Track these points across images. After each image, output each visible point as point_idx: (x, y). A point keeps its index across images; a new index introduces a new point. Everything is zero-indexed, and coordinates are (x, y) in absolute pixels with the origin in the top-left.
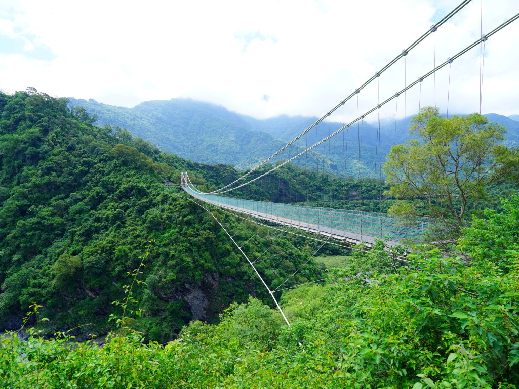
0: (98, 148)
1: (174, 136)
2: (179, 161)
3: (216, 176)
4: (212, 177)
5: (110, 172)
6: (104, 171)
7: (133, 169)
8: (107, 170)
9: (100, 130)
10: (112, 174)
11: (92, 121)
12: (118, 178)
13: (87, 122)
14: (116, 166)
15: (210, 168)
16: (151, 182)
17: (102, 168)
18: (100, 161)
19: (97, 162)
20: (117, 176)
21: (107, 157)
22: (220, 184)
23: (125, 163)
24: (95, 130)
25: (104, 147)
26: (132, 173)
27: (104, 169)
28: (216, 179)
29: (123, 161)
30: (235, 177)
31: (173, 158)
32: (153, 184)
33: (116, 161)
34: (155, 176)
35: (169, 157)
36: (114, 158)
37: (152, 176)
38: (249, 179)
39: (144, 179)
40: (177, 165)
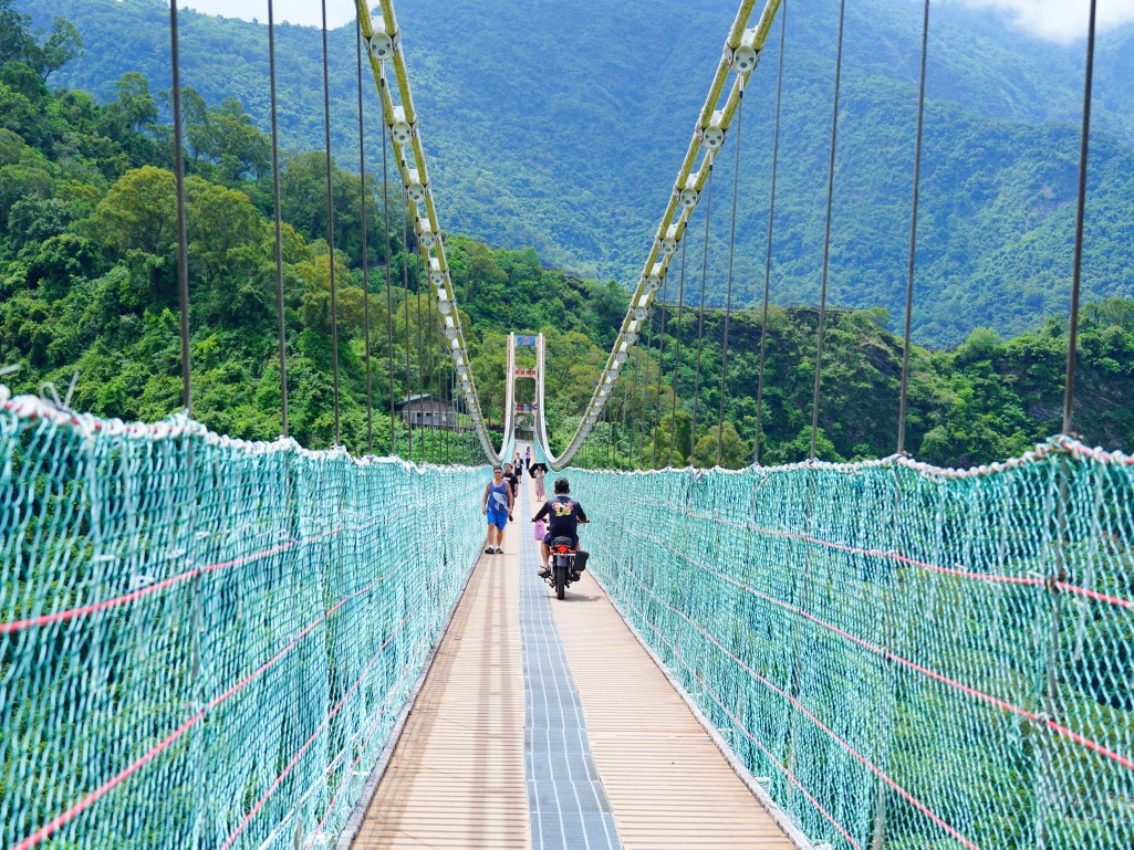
0: (32, 197)
1: (558, 172)
2: (552, 292)
3: (774, 381)
4: (747, 386)
5: (86, 340)
6: (47, 338)
7: (212, 320)
8: (61, 332)
9: (86, 112)
10: (90, 353)
11: (43, 61)
12: (117, 383)
13: (21, 66)
14: (114, 305)
15: (742, 335)
16: (315, 407)
17: (39, 317)
18: (31, 282)
19: (17, 285)
20: (116, 368)
21: (71, 249)
22: (796, 430)
23: (164, 288)
24: (55, 107)
25: (66, 196)
26: (206, 344)
27: (45, 328)
28: (775, 402)
29: (157, 272)
30: (894, 383)
31: (510, 271)
32: (326, 419)
33: (119, 272)
34: (346, 364)
35: (484, 264)
36: (113, 254)
37: (321, 364)
38: (987, 399)
39: (275, 387)
40: (536, 311)
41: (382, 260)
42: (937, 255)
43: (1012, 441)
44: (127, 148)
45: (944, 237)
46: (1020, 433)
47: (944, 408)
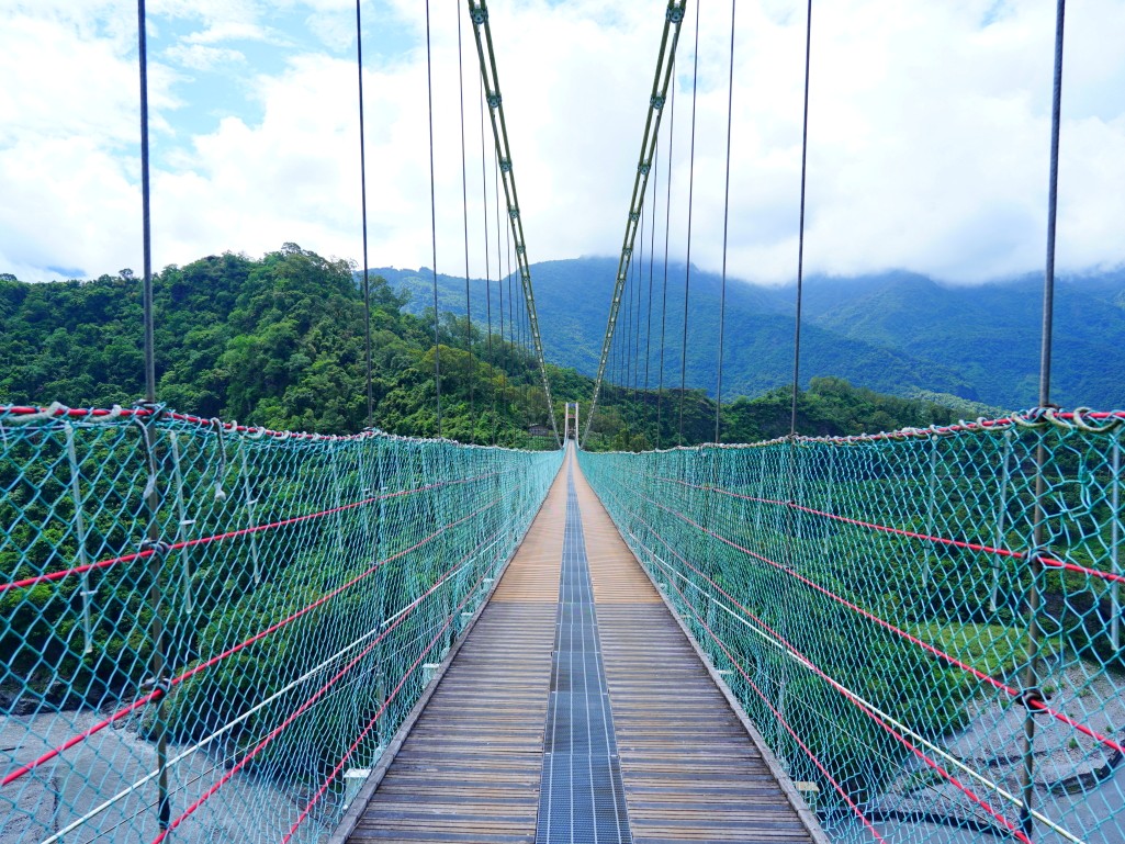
0: (399, 355)
1: (585, 335)
2: (581, 384)
3: (664, 416)
4: (654, 418)
5: (419, 406)
6: (406, 405)
7: (463, 398)
8: (411, 403)
9: (414, 322)
10: (421, 410)
11: (399, 303)
12: (430, 420)
13: (390, 305)
14: (430, 393)
15: (652, 398)
16: (499, 428)
17: (403, 397)
18: (400, 385)
19: (395, 386)
20: (430, 415)
21: (413, 373)
22: (673, 434)
23: (448, 387)
24: (403, 320)
25: (411, 354)
26: (462, 406)
27: (405, 401)
28: (665, 424)
29: (443, 382)
30: (709, 417)
31: (566, 376)
32: (503, 433)
33: (430, 381)
34: (510, 413)
35: (557, 374)
36: (428, 375)
37: (501, 414)
38: (743, 422)
39: (485, 422)
40: (576, 391)
41: (519, 373)
42: (731, 365)
43: (753, 438)
44: (428, 334)
45: (734, 358)
46: (756, 435)
47: (728, 426)
